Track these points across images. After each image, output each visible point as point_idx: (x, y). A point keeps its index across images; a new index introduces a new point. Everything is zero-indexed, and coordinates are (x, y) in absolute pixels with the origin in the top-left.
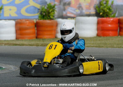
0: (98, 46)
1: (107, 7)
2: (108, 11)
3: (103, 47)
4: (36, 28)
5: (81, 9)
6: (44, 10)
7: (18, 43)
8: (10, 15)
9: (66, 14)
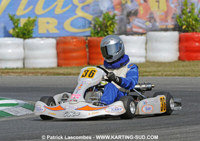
0: (182, 73)
1: (192, 17)
2: (194, 22)
3: (189, 75)
4: (87, 50)
5: (152, 21)
6: (99, 23)
7: (62, 72)
8: (48, 31)
9: (131, 28)
